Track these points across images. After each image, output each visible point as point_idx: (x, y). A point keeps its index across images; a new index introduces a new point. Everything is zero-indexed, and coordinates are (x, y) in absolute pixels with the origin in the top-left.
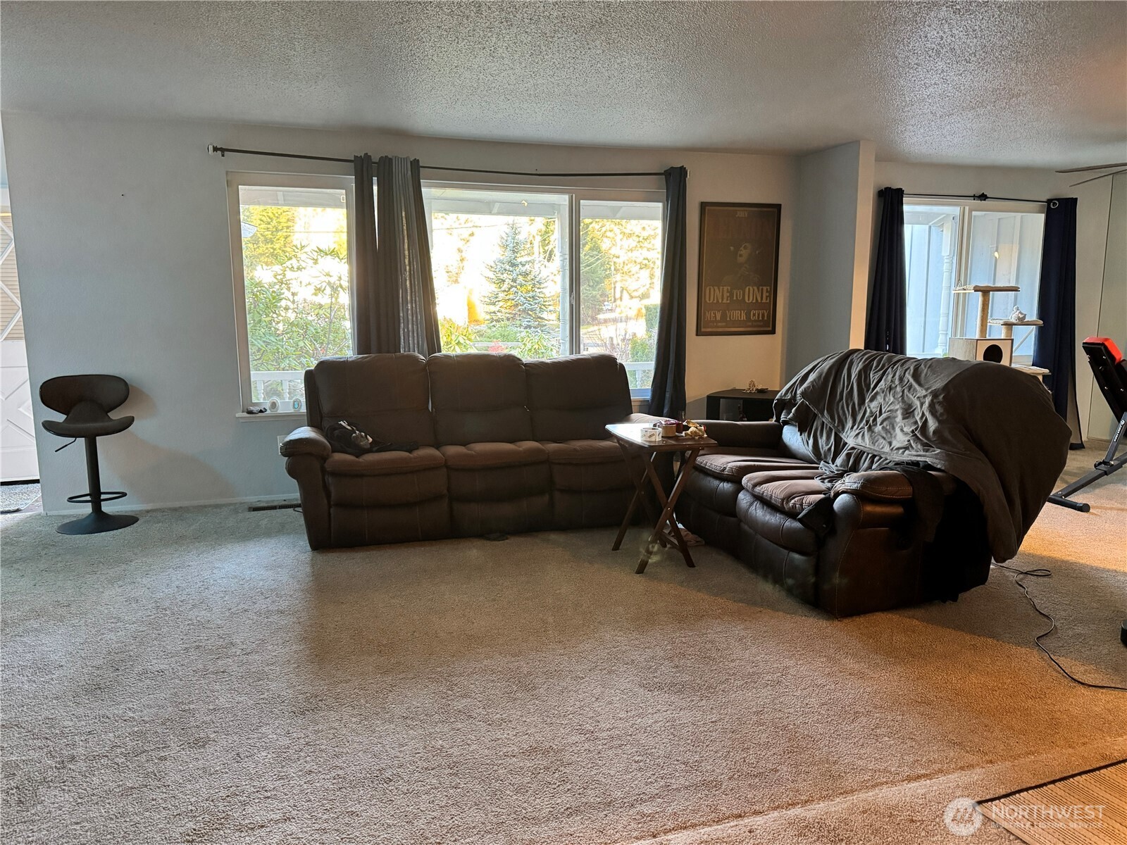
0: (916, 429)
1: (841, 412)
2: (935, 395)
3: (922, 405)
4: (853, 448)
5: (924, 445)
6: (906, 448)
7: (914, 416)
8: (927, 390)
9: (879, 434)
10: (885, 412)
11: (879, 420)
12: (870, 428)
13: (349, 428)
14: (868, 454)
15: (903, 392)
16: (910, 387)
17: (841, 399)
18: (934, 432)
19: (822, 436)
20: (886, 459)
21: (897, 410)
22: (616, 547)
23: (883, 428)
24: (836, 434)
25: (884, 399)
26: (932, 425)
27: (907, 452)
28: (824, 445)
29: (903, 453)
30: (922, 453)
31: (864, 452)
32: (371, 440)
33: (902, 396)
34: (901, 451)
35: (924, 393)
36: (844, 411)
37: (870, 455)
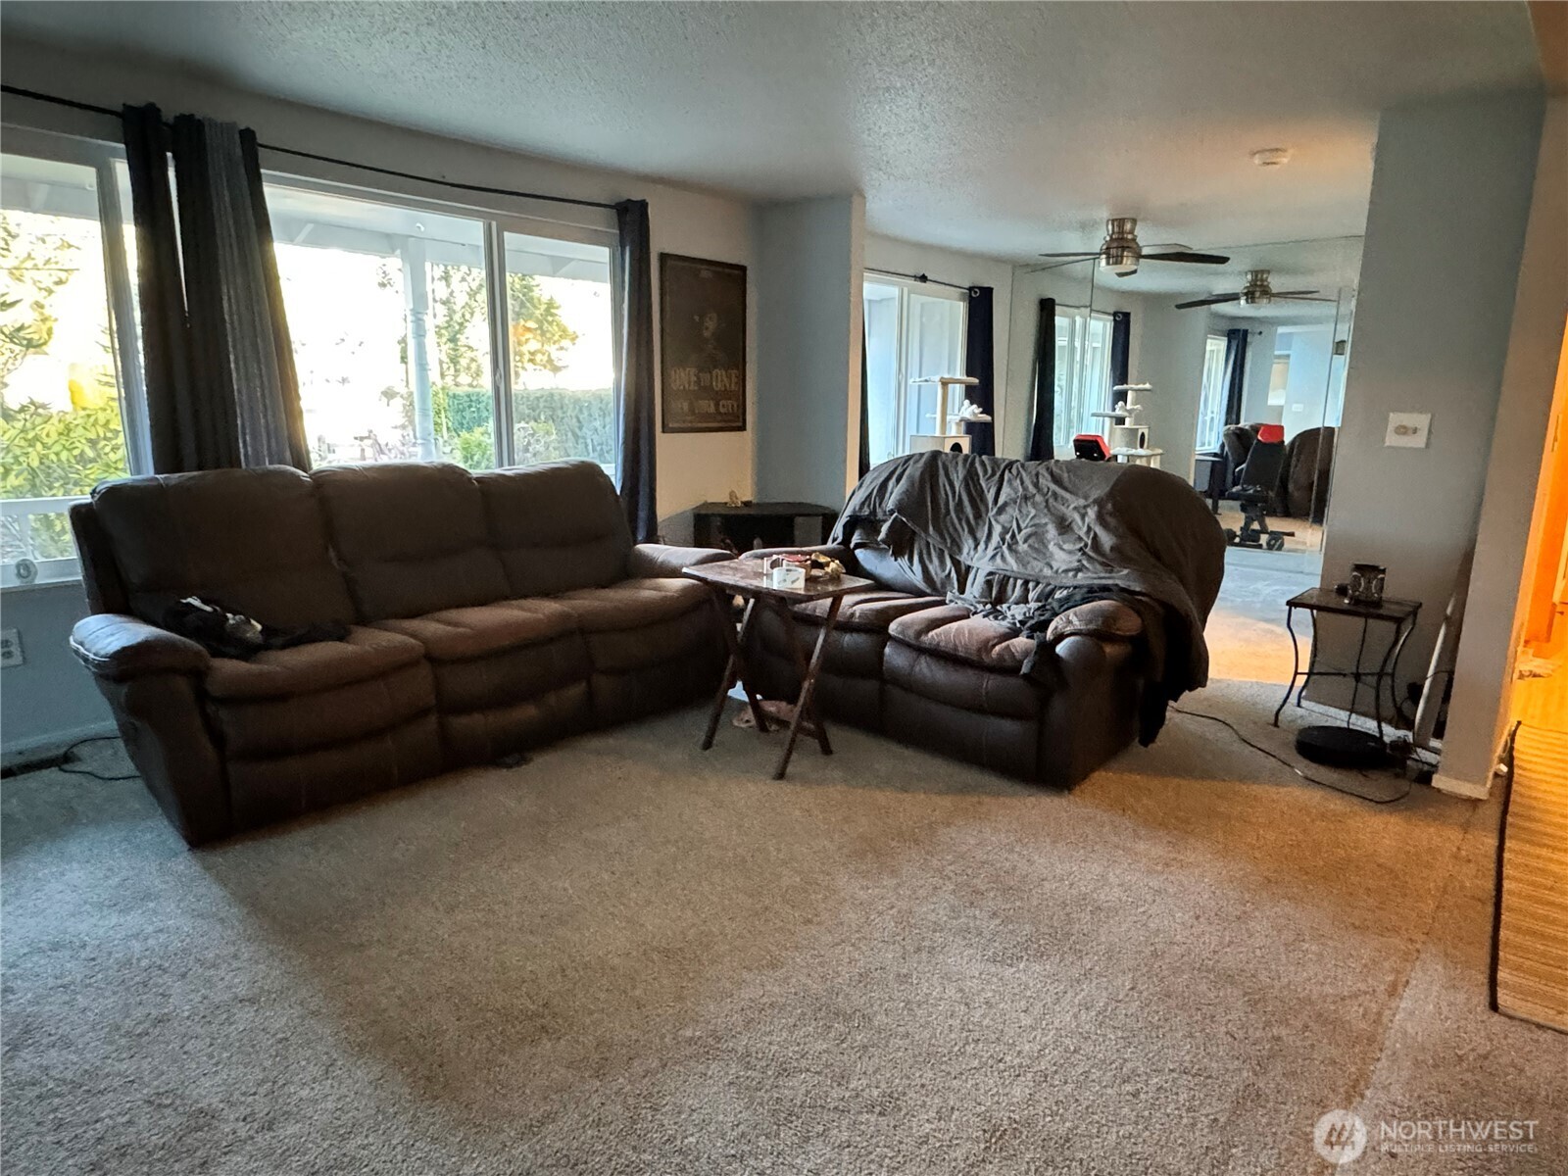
0: (1086, 545)
1: (951, 529)
2: (1099, 502)
3: (1083, 516)
4: (991, 574)
5: (1102, 564)
6: (1078, 570)
7: (1072, 530)
8: (1086, 498)
9: (1026, 553)
10: (1026, 527)
11: (1020, 537)
12: (1010, 547)
13: (208, 609)
14: (1016, 579)
15: (1047, 501)
16: (1055, 495)
17: (948, 512)
18: (1112, 549)
19: (931, 561)
20: (1049, 584)
21: (1046, 524)
22: (708, 745)
23: (1030, 546)
24: (951, 557)
25: (1020, 511)
26: (1107, 540)
27: (1080, 575)
28: (939, 572)
29: (1075, 576)
30: (1102, 575)
31: (1009, 578)
32: (259, 627)
33: (1047, 506)
34: (1071, 574)
35: (1082, 502)
36: (956, 529)
37: (1019, 582)
